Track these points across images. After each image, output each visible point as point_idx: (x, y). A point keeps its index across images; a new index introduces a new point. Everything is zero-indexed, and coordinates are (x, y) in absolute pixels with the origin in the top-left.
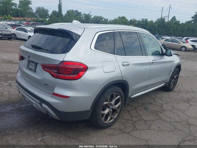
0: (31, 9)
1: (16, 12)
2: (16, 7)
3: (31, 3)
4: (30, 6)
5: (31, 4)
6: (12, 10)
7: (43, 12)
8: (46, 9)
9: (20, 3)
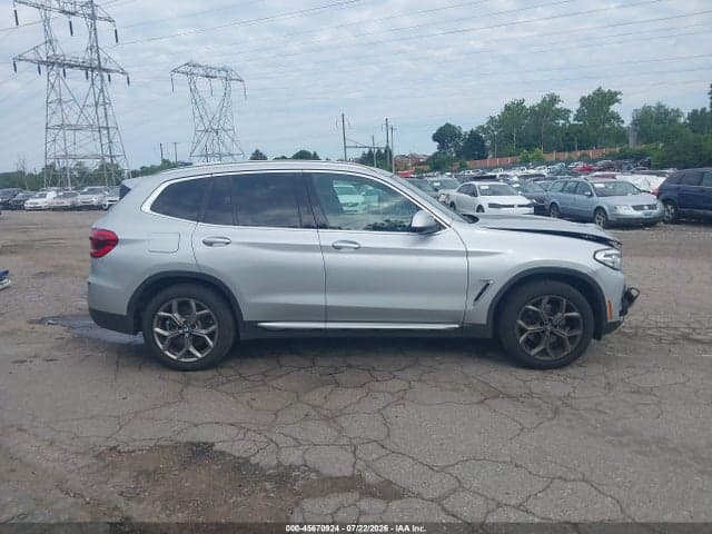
0: (617, 118)
1: (567, 134)
2: (566, 119)
3: (619, 97)
4: (614, 108)
5: (618, 101)
6: (555, 129)
7: (658, 121)
8: (673, 110)
9: (583, 105)
